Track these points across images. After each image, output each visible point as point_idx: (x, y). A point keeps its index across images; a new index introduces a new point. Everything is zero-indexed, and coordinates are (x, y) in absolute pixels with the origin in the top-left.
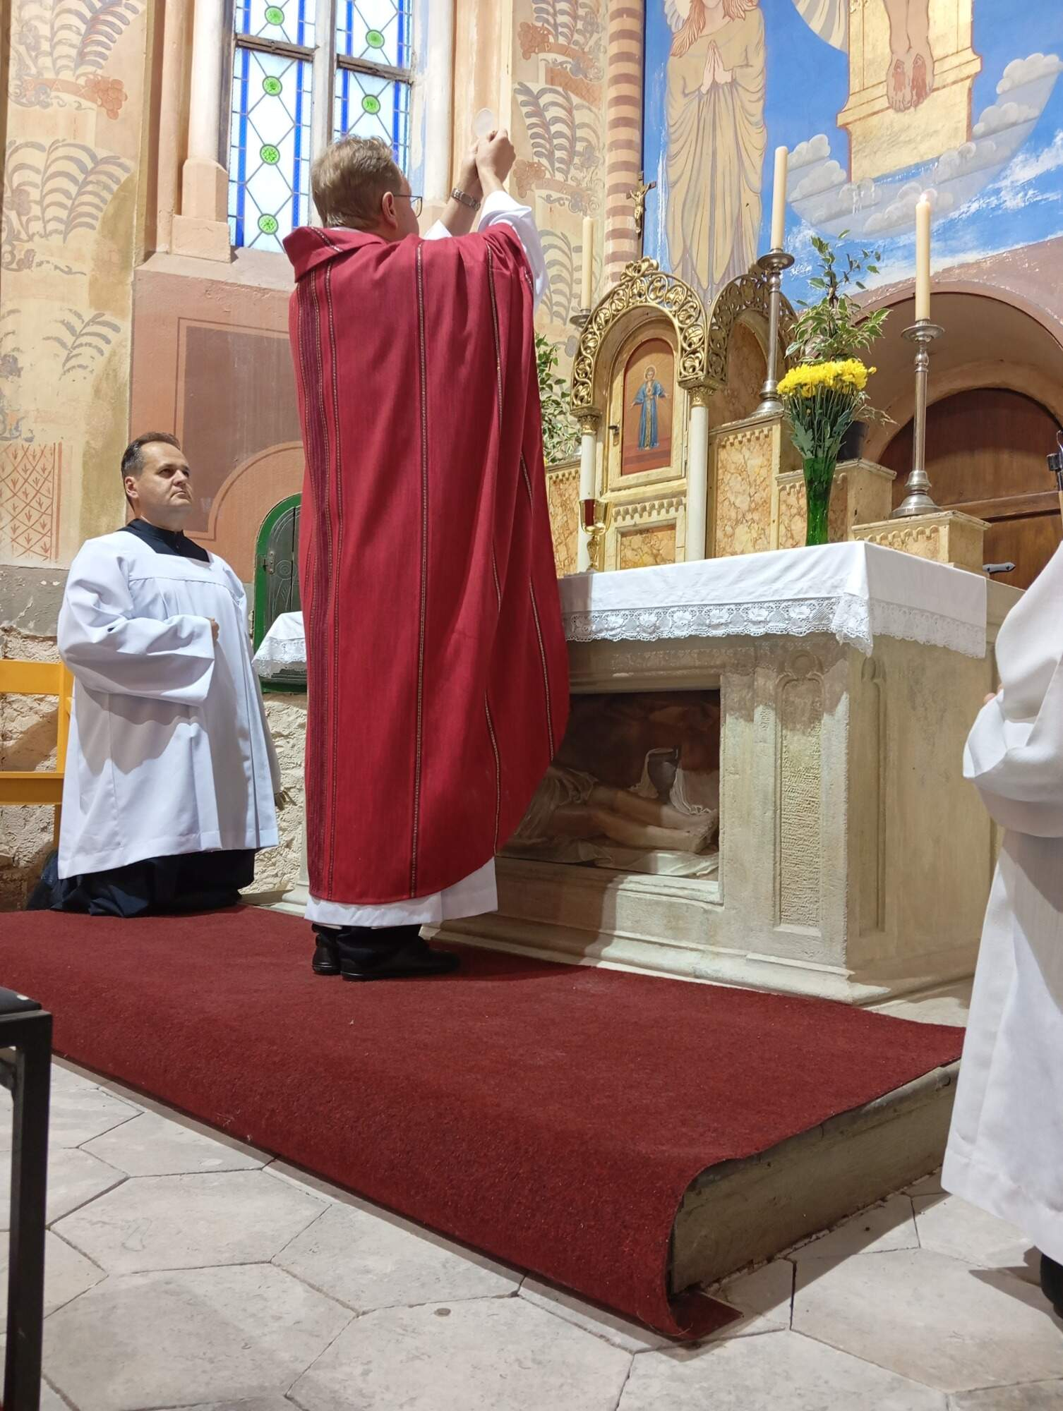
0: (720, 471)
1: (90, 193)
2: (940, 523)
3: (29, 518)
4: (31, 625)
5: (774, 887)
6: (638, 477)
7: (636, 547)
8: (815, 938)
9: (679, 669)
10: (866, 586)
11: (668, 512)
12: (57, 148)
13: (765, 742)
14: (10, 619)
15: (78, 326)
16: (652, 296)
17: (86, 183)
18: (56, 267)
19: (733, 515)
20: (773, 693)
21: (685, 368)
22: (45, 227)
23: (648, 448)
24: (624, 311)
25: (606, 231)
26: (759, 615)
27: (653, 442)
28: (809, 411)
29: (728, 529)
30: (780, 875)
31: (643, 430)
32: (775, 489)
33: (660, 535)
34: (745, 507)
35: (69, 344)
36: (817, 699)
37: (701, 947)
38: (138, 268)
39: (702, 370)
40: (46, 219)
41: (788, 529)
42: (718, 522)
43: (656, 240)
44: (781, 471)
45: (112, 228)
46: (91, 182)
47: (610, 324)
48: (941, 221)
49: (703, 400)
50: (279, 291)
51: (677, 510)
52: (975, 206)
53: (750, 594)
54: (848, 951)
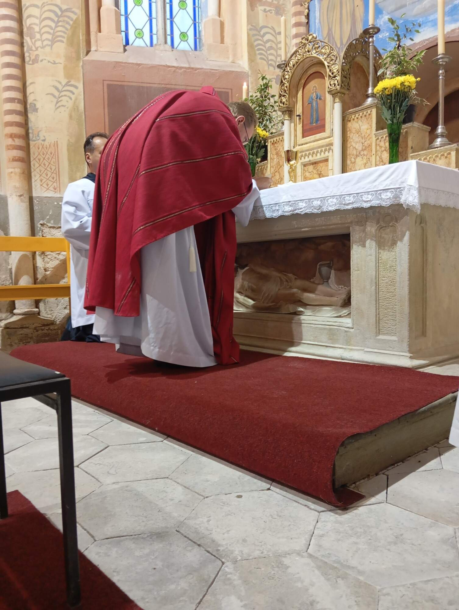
0: (348, 133)
1: (61, 26)
2: (451, 150)
3: (47, 175)
4: (52, 222)
5: (376, 320)
6: (310, 139)
7: (310, 171)
8: (395, 341)
9: (332, 225)
10: (417, 181)
11: (324, 153)
12: (44, 6)
13: (371, 256)
14: (43, 220)
15: (60, 87)
16: (314, 52)
17: (58, 21)
18: (49, 62)
19: (355, 152)
20: (374, 234)
21: (331, 85)
22: (42, 44)
23: (314, 124)
24: (302, 60)
25: (292, 24)
26: (368, 198)
27: (317, 121)
28: (389, 101)
29: (353, 160)
30: (379, 314)
31: (312, 115)
32: (374, 139)
33: (321, 164)
34: (360, 149)
35: (57, 96)
36: (394, 235)
37: (344, 347)
38: (84, 59)
39: (339, 85)
40: (43, 40)
41: (381, 158)
42: (348, 157)
43: (315, 25)
44: (377, 130)
45: (71, 42)
46: (61, 21)
47: (295, 67)
49: (340, 99)
50: (146, 64)
51: (329, 152)
53: (363, 188)
54: (410, 346)
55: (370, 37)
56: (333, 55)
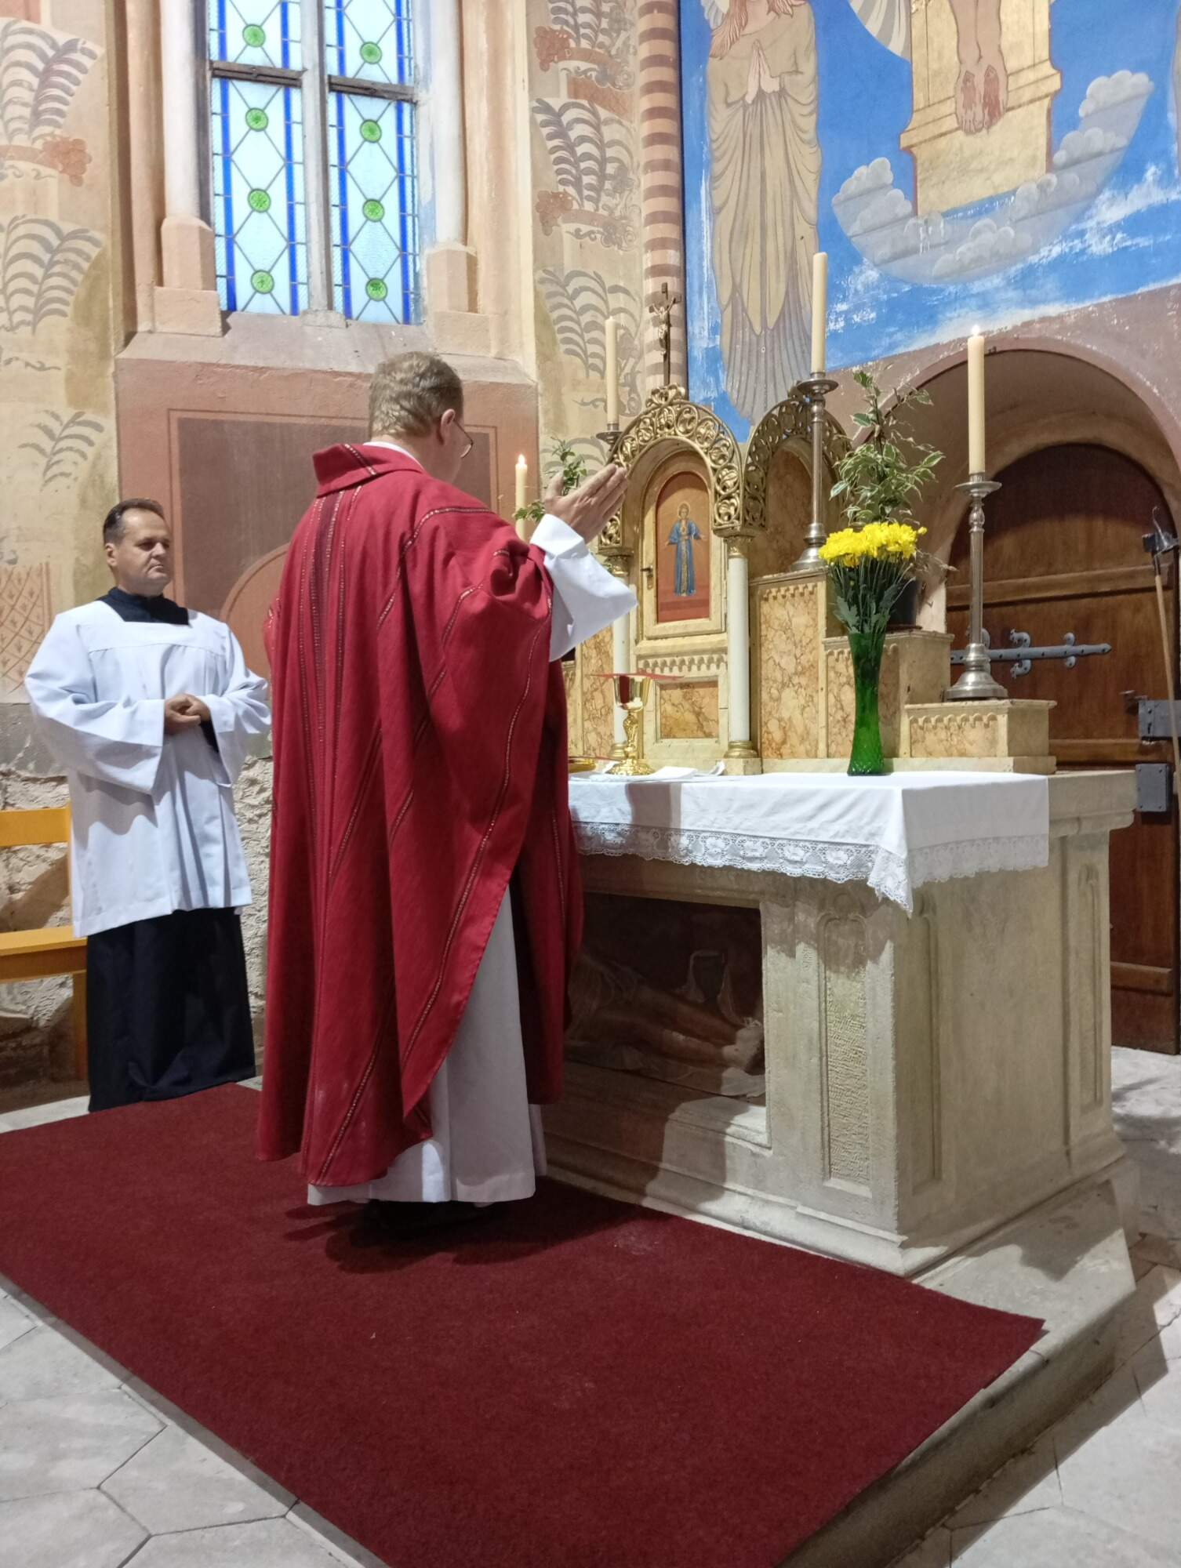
0: (763, 627)
1: (59, 274)
2: (998, 710)
3: (19, 649)
4: (31, 766)
5: (822, 1138)
6: (675, 627)
7: (676, 702)
8: (866, 1199)
10: (904, 843)
11: (708, 667)
12: (17, 226)
13: (808, 982)
14: (7, 761)
15: (56, 428)
16: (681, 429)
17: (52, 264)
18: (27, 364)
19: (778, 675)
20: (814, 931)
21: (720, 515)
22: (10, 320)
23: (684, 595)
24: (652, 442)
25: (645, 267)
26: (795, 854)
27: (690, 589)
28: (852, 583)
29: (774, 692)
30: (829, 1125)
31: (678, 573)
32: (822, 653)
33: (702, 691)
34: (791, 669)
35: (48, 450)
36: (860, 943)
37: (750, 1192)
38: (121, 356)
39: (738, 519)
40: (12, 309)
41: (838, 699)
42: (763, 683)
43: (701, 276)
44: (829, 634)
45: (85, 315)
46: (58, 262)
47: (637, 457)
48: (1020, 266)
49: (741, 549)
50: (278, 369)
51: (718, 666)
52: (1056, 250)
54: (900, 1216)
55: (813, 401)
56: (725, 445)
